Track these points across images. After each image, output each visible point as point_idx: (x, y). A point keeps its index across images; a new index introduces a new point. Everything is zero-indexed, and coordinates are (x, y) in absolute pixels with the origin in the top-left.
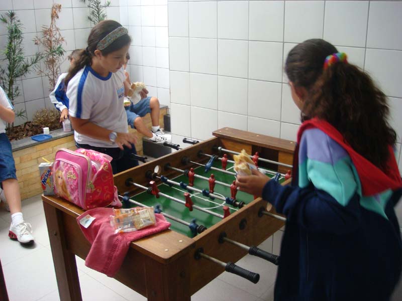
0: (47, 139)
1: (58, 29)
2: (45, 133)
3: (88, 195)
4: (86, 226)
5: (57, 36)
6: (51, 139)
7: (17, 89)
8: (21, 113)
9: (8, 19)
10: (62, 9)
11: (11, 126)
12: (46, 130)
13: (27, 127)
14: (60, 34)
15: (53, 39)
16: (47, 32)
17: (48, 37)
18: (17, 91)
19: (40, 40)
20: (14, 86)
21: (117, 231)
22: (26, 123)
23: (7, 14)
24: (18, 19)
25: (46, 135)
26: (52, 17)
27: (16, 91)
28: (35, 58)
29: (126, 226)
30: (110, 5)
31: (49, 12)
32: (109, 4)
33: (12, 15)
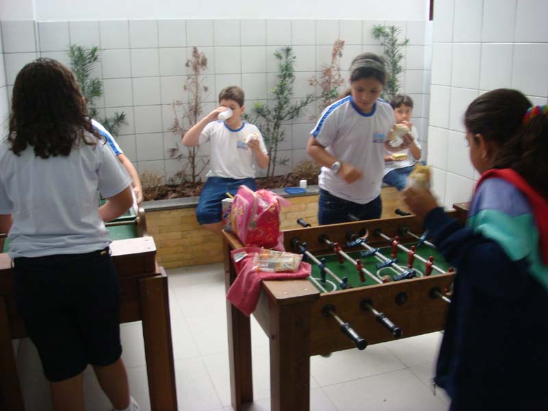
0: (301, 193)
1: (339, 70)
2: (301, 187)
3: (249, 233)
4: (237, 261)
5: (337, 78)
6: (304, 194)
7: (282, 134)
8: (284, 161)
9: (283, 55)
10: (345, 47)
11: (270, 175)
12: (303, 182)
13: (290, 179)
14: (339, 75)
15: (333, 80)
16: (327, 72)
17: (327, 78)
18: (283, 136)
19: (316, 80)
20: (280, 130)
21: (254, 268)
22: (289, 174)
23: (283, 50)
24: (294, 56)
25: (301, 189)
26: (334, 55)
27: (281, 136)
28: (305, 101)
29: (263, 265)
30: (408, 44)
31: (331, 48)
32: (407, 41)
33: (288, 50)
